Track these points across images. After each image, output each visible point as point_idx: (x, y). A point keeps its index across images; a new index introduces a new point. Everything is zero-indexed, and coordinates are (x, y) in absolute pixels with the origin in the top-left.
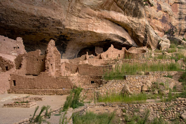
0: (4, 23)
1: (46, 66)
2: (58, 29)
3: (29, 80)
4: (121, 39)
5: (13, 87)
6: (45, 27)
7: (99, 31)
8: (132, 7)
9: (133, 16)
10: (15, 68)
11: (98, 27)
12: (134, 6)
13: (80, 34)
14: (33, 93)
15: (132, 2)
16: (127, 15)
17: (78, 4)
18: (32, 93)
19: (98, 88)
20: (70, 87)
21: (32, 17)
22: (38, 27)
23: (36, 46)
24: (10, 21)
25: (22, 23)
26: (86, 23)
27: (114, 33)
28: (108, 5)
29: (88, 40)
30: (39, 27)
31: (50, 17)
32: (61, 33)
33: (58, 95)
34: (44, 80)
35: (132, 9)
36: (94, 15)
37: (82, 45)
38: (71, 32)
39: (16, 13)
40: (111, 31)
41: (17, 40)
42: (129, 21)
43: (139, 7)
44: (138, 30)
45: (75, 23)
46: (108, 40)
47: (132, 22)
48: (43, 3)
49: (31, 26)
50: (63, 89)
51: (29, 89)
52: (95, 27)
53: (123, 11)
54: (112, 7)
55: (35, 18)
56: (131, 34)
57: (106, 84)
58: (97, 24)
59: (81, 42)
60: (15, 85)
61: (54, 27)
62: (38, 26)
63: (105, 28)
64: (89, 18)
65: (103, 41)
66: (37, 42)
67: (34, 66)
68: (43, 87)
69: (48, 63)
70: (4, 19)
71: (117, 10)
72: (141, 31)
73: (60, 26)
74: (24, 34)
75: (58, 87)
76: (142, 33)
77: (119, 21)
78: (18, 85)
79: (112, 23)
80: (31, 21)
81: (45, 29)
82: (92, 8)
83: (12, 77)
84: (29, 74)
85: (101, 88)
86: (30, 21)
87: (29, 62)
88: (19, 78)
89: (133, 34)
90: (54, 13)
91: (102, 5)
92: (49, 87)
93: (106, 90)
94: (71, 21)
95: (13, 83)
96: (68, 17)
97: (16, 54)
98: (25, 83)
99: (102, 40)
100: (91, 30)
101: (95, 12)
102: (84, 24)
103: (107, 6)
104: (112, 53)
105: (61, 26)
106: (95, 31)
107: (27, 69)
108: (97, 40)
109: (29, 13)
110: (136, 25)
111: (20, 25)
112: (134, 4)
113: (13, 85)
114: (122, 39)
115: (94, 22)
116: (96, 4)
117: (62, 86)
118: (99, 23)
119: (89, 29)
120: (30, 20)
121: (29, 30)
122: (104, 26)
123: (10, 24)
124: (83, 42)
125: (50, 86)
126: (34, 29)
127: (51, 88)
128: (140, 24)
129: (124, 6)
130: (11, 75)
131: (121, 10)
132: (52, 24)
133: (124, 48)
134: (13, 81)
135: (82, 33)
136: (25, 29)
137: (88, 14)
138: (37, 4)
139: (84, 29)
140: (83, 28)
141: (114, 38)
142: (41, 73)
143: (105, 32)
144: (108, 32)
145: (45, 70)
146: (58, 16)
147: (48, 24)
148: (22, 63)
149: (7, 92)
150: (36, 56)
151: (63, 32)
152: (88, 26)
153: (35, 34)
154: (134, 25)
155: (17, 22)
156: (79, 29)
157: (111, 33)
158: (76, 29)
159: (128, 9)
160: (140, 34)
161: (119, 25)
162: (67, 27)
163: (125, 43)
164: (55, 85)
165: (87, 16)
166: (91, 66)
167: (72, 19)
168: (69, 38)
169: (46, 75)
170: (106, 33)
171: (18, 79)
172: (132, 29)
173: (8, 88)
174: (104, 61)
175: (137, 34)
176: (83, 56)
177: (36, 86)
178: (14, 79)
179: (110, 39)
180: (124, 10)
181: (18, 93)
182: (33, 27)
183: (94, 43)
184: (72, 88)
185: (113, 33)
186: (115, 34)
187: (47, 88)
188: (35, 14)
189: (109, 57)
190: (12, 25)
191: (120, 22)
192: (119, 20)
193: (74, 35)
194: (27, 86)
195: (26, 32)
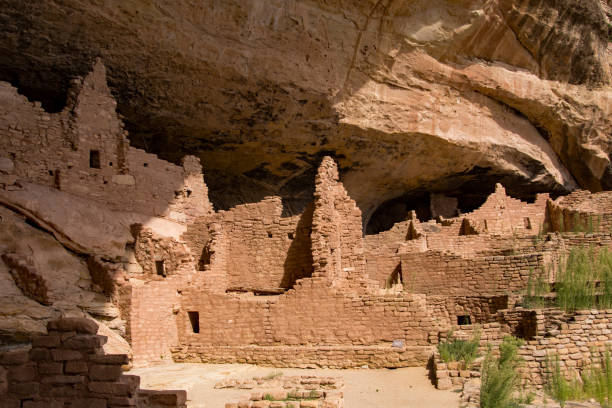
0: (136, 108)
1: (316, 256)
2: (315, 127)
3: (252, 310)
4: (527, 163)
5: (189, 337)
6: (274, 120)
7: (453, 135)
8: (571, 46)
9: (572, 82)
10: (192, 265)
11: (452, 121)
12: (577, 43)
13: (388, 145)
14: (274, 361)
15: (569, 28)
16: (551, 78)
17: (387, 37)
18: (267, 361)
19: (543, 342)
20: (422, 336)
21: (233, 83)
22: (247, 120)
23: (230, 193)
24: (159, 98)
25: (196, 105)
26: (411, 107)
27: (505, 143)
28: (488, 38)
29: (414, 171)
30: (251, 122)
31: (292, 85)
32: (325, 141)
33: (378, 368)
34: (314, 308)
35: (567, 54)
36: (440, 79)
37: (388, 186)
38: (359, 139)
39: (183, 69)
40: (493, 136)
41: (185, 165)
42: (555, 99)
43: (594, 45)
44: (587, 132)
45: (375, 106)
46: (483, 166)
47: (566, 104)
48: (272, 33)
49: (225, 115)
50: (396, 344)
51: (256, 346)
52: (439, 121)
53: (535, 64)
54: (499, 50)
55: (241, 88)
56: (558, 146)
57: (572, 326)
58: (447, 110)
59: (388, 175)
60: (196, 329)
61: (303, 121)
62: (248, 116)
63: (474, 124)
64: (421, 89)
65: (462, 174)
66: (236, 177)
67: (258, 258)
68: (310, 337)
69: (323, 242)
70: (140, 94)
71: (516, 59)
72: (596, 135)
73: (323, 118)
74: (196, 148)
75: (370, 339)
76: (599, 142)
77: (523, 97)
78: (208, 331)
79: (498, 106)
80: (226, 99)
81: (271, 126)
82: (431, 53)
83: (184, 298)
84: (241, 290)
85: (553, 339)
86: (224, 99)
87: (235, 244)
88: (214, 302)
89: (565, 146)
90: (306, 69)
91: (469, 38)
92: (333, 338)
93: (576, 349)
94: (362, 100)
95: (189, 324)
96: (352, 82)
97: (183, 217)
98: (236, 323)
99: (462, 168)
100: (429, 132)
101: (442, 66)
102: (403, 108)
103: (485, 43)
104: (500, 215)
105: (328, 118)
106: (439, 134)
107: (231, 269)
108: (444, 170)
109: (223, 69)
110: (582, 114)
111: (187, 114)
112: (578, 36)
113: (189, 331)
114: (527, 166)
115: (437, 101)
116: (447, 38)
117: (386, 334)
118: (455, 108)
119: (420, 127)
120: (224, 93)
121: (217, 133)
122: (470, 116)
123: (154, 111)
124: (395, 174)
125: (339, 333)
126: (234, 127)
127: (341, 342)
128: (595, 108)
129: (543, 43)
130: (179, 292)
131: (529, 58)
132: (296, 109)
133: (542, 198)
134: (190, 313)
135: (397, 143)
136: (203, 129)
137: (419, 75)
138: (250, 39)
139: (405, 127)
140: (399, 125)
141: (502, 161)
142: (298, 281)
143: (473, 139)
144: (483, 140)
145: (313, 269)
146: (321, 79)
147: (284, 110)
148: (213, 248)
149: (170, 355)
150: (267, 221)
151: (330, 138)
152: (417, 116)
153: (233, 149)
154: (572, 112)
155: (181, 103)
156: (387, 126)
157: (495, 141)
158: (379, 129)
159: (555, 53)
160: (595, 147)
161: (518, 113)
162: (346, 120)
163: (539, 178)
164: (356, 329)
165: (416, 81)
166: (454, 258)
167: (364, 91)
168: (349, 160)
169: (318, 290)
170: (477, 141)
171: (209, 307)
172: (565, 127)
173: (171, 341)
174: (486, 240)
175: (584, 146)
176: (401, 227)
177: (279, 335)
178: (192, 308)
179: (488, 163)
180: (539, 58)
181: (212, 361)
182: (232, 122)
183: (432, 178)
184: (429, 341)
185: (500, 143)
186: (505, 147)
187: (328, 339)
188: (245, 72)
189: (489, 229)
190: (163, 113)
191: (526, 101)
192: (523, 93)
193: (368, 150)
194: (242, 334)
195: (203, 141)
